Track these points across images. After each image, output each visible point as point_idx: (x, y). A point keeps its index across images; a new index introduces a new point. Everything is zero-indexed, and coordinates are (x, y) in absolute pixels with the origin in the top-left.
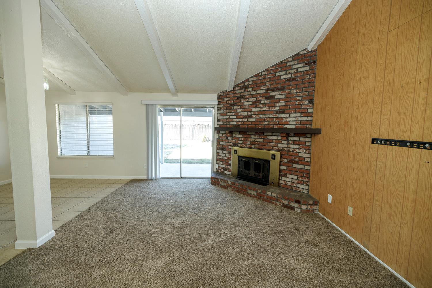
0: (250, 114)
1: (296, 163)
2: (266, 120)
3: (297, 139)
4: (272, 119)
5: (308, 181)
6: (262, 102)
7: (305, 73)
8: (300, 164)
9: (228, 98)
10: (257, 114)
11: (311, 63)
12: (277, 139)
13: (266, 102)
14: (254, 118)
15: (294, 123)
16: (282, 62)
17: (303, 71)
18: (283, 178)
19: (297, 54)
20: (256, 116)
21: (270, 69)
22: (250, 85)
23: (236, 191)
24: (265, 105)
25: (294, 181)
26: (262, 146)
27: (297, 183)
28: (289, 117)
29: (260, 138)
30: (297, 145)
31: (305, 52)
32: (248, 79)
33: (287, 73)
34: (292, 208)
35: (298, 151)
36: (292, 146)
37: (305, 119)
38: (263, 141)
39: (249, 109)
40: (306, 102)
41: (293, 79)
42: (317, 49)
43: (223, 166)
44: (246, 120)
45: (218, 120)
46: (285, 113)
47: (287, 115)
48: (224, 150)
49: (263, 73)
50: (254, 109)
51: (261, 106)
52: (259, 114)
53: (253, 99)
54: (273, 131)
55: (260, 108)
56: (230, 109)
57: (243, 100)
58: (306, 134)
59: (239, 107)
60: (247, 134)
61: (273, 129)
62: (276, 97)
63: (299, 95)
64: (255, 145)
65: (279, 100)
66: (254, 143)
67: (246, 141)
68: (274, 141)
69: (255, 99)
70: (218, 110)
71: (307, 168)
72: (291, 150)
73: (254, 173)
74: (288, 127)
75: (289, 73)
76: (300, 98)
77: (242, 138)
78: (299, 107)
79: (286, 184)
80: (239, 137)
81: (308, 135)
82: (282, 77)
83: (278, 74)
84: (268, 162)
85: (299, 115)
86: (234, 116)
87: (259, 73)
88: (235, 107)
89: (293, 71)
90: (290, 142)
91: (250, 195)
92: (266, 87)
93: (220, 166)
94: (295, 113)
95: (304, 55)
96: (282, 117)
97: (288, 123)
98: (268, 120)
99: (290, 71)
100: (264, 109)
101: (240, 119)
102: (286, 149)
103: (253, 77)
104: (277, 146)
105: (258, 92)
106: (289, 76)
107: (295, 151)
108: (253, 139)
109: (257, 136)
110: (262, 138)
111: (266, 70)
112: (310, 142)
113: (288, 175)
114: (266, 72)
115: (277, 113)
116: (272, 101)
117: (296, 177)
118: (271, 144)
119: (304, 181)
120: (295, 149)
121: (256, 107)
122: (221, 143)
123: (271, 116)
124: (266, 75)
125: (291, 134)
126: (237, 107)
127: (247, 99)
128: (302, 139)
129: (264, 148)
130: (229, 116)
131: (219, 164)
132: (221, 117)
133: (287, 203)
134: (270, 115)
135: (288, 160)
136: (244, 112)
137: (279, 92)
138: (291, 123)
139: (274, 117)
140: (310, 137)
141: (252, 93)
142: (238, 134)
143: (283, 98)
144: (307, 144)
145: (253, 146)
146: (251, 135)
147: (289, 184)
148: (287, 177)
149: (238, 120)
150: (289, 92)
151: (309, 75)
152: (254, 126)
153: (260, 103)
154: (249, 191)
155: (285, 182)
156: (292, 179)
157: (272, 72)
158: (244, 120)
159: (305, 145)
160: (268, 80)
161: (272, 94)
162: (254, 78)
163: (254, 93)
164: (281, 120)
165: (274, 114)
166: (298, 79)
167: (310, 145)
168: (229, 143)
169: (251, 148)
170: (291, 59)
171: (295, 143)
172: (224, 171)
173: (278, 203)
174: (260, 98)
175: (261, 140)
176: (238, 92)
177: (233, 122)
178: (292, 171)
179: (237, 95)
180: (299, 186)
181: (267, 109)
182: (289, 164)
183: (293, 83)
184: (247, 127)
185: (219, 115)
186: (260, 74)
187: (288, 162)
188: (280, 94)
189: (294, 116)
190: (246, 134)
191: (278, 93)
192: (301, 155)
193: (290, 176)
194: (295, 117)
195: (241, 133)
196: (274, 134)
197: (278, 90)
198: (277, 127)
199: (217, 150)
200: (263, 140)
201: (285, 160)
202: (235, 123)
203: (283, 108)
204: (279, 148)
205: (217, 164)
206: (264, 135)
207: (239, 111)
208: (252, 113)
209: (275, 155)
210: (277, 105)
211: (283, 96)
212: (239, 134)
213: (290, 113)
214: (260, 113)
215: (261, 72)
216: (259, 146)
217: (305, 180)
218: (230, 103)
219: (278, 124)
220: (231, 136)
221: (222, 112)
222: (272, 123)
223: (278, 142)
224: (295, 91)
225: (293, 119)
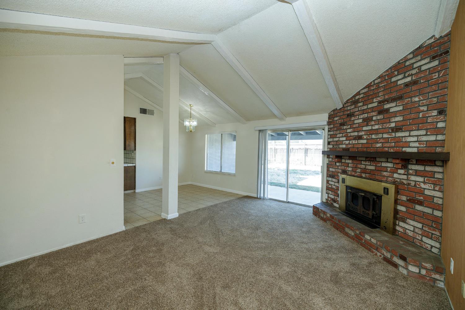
0: (360, 134)
1: (421, 203)
2: (379, 141)
3: (420, 168)
4: (387, 140)
5: (440, 235)
6: (374, 118)
7: (432, 71)
8: (426, 207)
9: (338, 117)
10: (369, 134)
11: (441, 55)
12: (392, 167)
13: (379, 117)
14: (365, 139)
15: (417, 144)
16: (399, 63)
17: (429, 69)
18: (402, 224)
19: (420, 46)
20: (367, 136)
21: (384, 75)
22: (361, 98)
23: (335, 227)
24: (378, 122)
25: (417, 230)
26: (374, 175)
27: (423, 236)
28: (410, 136)
29: (372, 164)
30: (422, 176)
31: (433, 40)
32: (359, 91)
33: (407, 75)
34: (396, 266)
35: (423, 185)
36: (413, 178)
37: (433, 138)
38: (374, 169)
39: (359, 129)
40: (435, 113)
41: (414, 83)
42: (450, 31)
43: (332, 197)
44: (356, 142)
45: (329, 143)
46: (404, 131)
47: (407, 134)
48: (334, 178)
49: (376, 82)
50: (365, 128)
51: (373, 123)
52: (371, 134)
53: (364, 115)
54: (387, 156)
55: (372, 125)
56: (340, 129)
57: (353, 117)
58: (435, 161)
59: (349, 127)
60: (357, 159)
61: (388, 153)
62: (392, 110)
63: (423, 103)
64: (366, 173)
65: (395, 114)
66: (364, 171)
67: (356, 168)
68: (389, 169)
69: (366, 115)
70: (329, 131)
71: (438, 213)
72: (413, 184)
73: (362, 209)
74: (408, 150)
75: (409, 76)
76: (425, 108)
77: (352, 164)
78: (424, 121)
79: (405, 233)
80: (348, 163)
81: (438, 163)
82: (399, 83)
83: (394, 79)
84: (379, 197)
85: (423, 132)
86: (343, 138)
87: (371, 83)
88: (345, 127)
89: (414, 72)
90: (411, 172)
91: (347, 234)
92: (379, 99)
93: (330, 196)
94: (418, 130)
95: (430, 46)
96: (399, 137)
97: (407, 144)
98: (382, 141)
99: (411, 72)
100: (376, 127)
101: (350, 140)
102: (405, 182)
103: (364, 88)
104: (393, 177)
105: (370, 106)
106: (409, 79)
107: (418, 186)
108: (363, 166)
109: (368, 162)
110: (374, 165)
111: (379, 77)
112: (441, 174)
113: (408, 220)
114: (379, 80)
115: (393, 131)
116: (386, 116)
117: (420, 225)
118: (385, 174)
119: (432, 234)
120: (418, 183)
121: (367, 125)
122: (331, 169)
123: (385, 136)
124: (379, 83)
125: (412, 161)
126: (346, 126)
127: (358, 116)
128: (428, 168)
129: (376, 179)
130: (339, 137)
131: (328, 194)
132: (331, 140)
133: (389, 256)
134: (384, 134)
135: (408, 198)
136: (354, 132)
137: (395, 103)
138: (412, 144)
139: (389, 136)
140: (442, 166)
141: (363, 108)
142: (347, 159)
143: (400, 110)
144: (437, 176)
145: (364, 175)
146: (362, 160)
147: (411, 234)
148: (407, 223)
149: (347, 142)
150: (409, 101)
151: (438, 72)
152: (365, 150)
153: (372, 120)
154: (347, 230)
155: (404, 230)
156: (414, 227)
157: (386, 78)
158: (354, 142)
159: (434, 178)
160: (382, 89)
161: (387, 106)
162: (366, 89)
163: (365, 107)
164: (398, 140)
165: (389, 132)
166: (422, 81)
167: (441, 177)
168: (338, 170)
169: (361, 177)
170: (411, 56)
171: (417, 173)
172: (333, 203)
173: (379, 254)
174: (372, 114)
175: (373, 168)
176: (349, 108)
177: (342, 144)
178: (415, 216)
179: (347, 113)
180: (424, 239)
181: (380, 127)
182: (410, 205)
183: (414, 88)
184: (357, 150)
185: (329, 137)
186: (373, 83)
187: (408, 200)
188: (396, 106)
189: (416, 134)
190: (355, 160)
191: (393, 104)
192: (427, 192)
193: (412, 222)
194: (417, 136)
195: (351, 158)
196: (389, 160)
197: (393, 100)
198: (392, 151)
199: (327, 177)
200: (374, 167)
201: (404, 198)
202: (344, 146)
203: (400, 124)
204: (395, 180)
205: (326, 193)
206: (376, 161)
207: (349, 131)
208: (363, 133)
209: (387, 189)
210: (393, 121)
211: (401, 108)
212: (349, 159)
213: (410, 131)
214: (371, 132)
215: (374, 81)
216: (370, 175)
217: (434, 232)
218: (340, 122)
219: (394, 147)
220: (340, 162)
221: (333, 134)
222: (386, 145)
223: (395, 171)
224: (417, 99)
225: (415, 139)
